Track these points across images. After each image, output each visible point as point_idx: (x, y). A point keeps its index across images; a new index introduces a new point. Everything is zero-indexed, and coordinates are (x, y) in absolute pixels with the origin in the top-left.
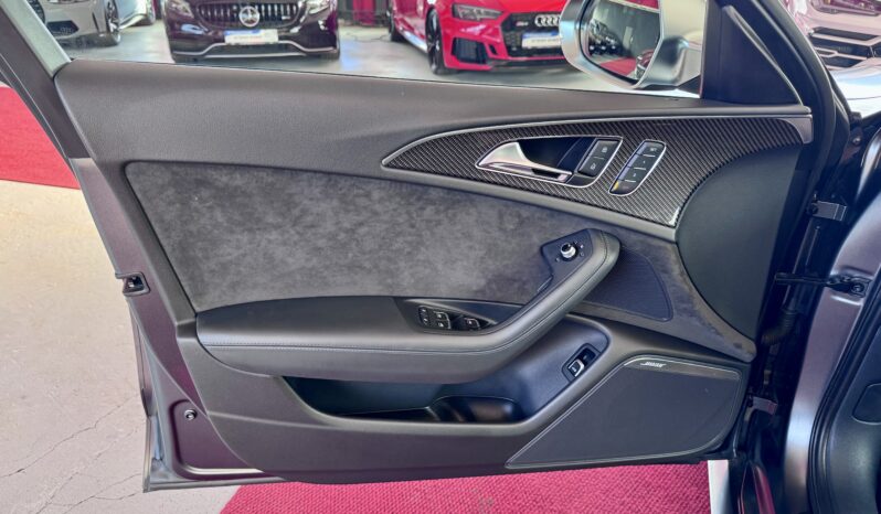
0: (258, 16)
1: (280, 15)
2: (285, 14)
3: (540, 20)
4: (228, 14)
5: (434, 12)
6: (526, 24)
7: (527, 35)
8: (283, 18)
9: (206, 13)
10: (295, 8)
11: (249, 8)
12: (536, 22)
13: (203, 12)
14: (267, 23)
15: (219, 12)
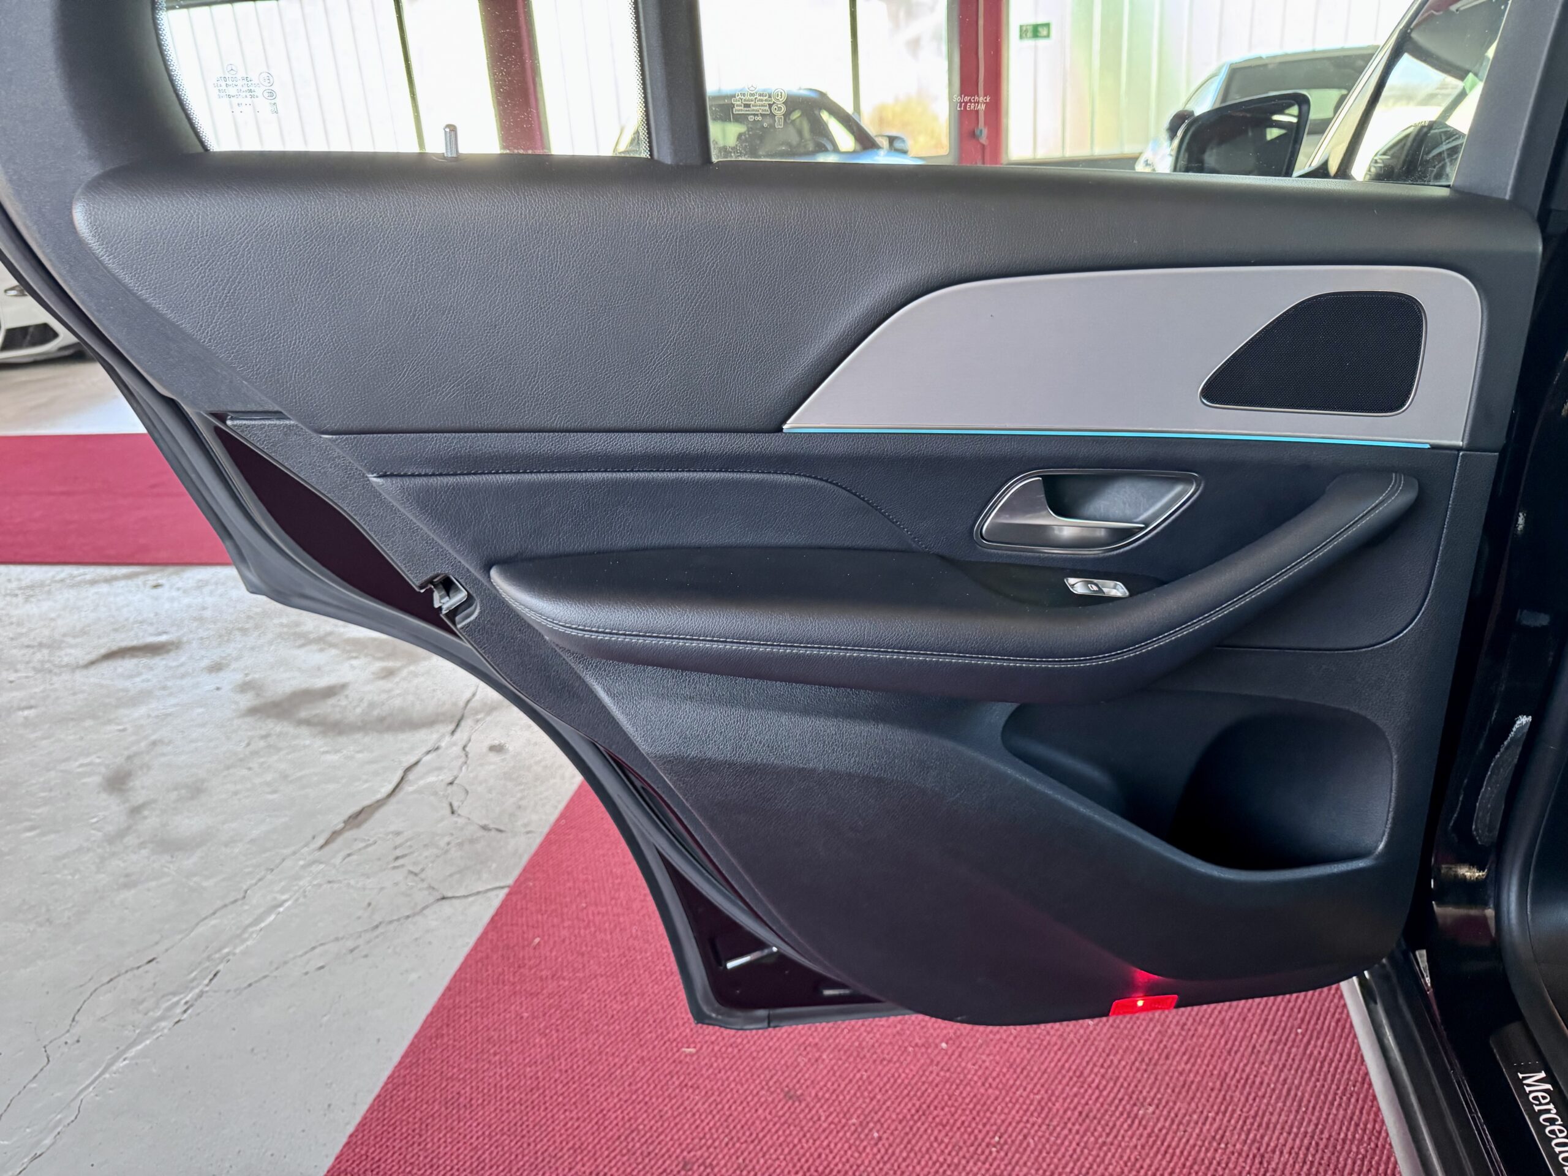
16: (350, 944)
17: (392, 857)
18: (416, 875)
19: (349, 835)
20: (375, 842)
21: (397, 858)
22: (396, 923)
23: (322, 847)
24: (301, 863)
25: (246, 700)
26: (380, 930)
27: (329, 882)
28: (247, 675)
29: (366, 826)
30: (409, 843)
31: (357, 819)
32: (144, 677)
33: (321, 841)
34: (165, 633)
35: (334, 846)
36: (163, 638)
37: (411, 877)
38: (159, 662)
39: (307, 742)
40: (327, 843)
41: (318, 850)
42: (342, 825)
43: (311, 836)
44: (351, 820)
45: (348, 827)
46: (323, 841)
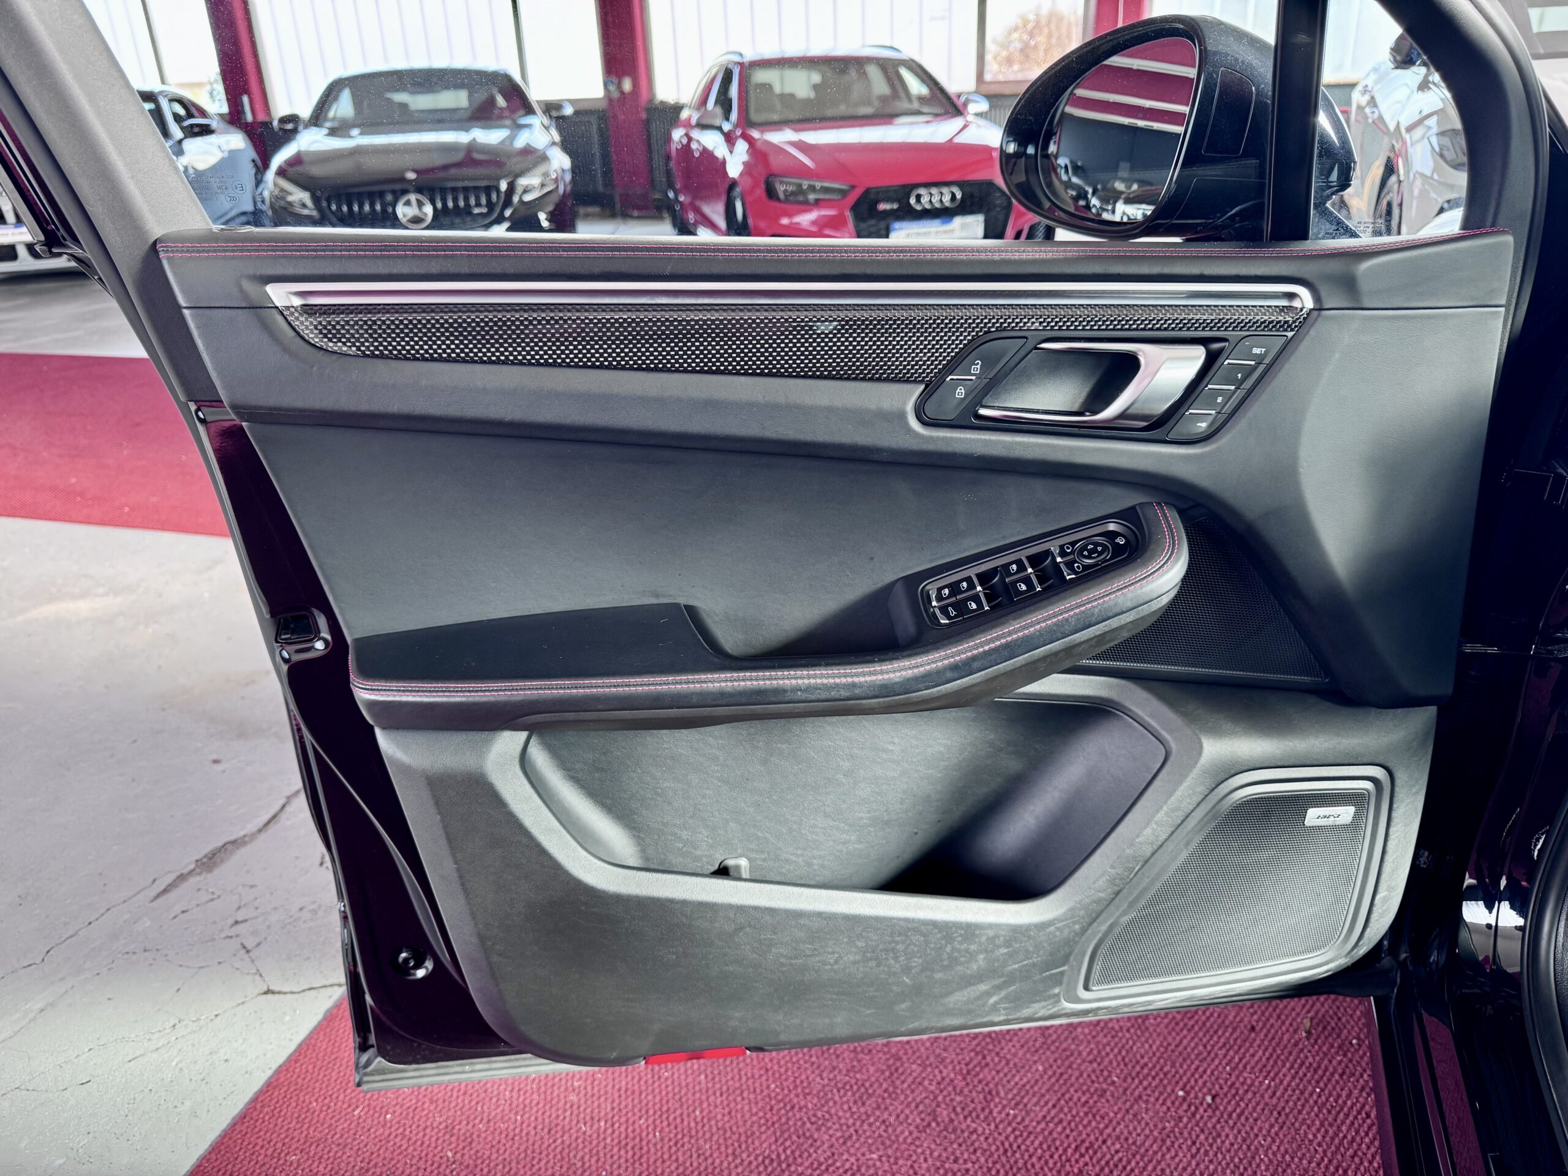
0: (428, 210)
1: (467, 205)
2: (478, 205)
3: (918, 197)
4: (378, 207)
5: (738, 190)
6: (895, 206)
7: (897, 225)
8: (476, 211)
9: (339, 208)
10: (494, 196)
11: (413, 197)
12: (912, 201)
13: (334, 207)
14: (446, 221)
15: (361, 206)
16: (132, 1050)
17: (231, 921)
18: (248, 952)
19: (193, 881)
20: (219, 897)
21: (237, 922)
22: (197, 1023)
23: (158, 896)
24: (126, 916)
26: (178, 1031)
27: (145, 951)
29: (216, 872)
30: (256, 903)
31: (210, 861)
33: (161, 886)
35: (172, 895)
37: (244, 951)
40: (165, 891)
41: (152, 901)
42: (192, 866)
43: (151, 880)
44: (205, 860)
45: (198, 870)
46: (162, 888)
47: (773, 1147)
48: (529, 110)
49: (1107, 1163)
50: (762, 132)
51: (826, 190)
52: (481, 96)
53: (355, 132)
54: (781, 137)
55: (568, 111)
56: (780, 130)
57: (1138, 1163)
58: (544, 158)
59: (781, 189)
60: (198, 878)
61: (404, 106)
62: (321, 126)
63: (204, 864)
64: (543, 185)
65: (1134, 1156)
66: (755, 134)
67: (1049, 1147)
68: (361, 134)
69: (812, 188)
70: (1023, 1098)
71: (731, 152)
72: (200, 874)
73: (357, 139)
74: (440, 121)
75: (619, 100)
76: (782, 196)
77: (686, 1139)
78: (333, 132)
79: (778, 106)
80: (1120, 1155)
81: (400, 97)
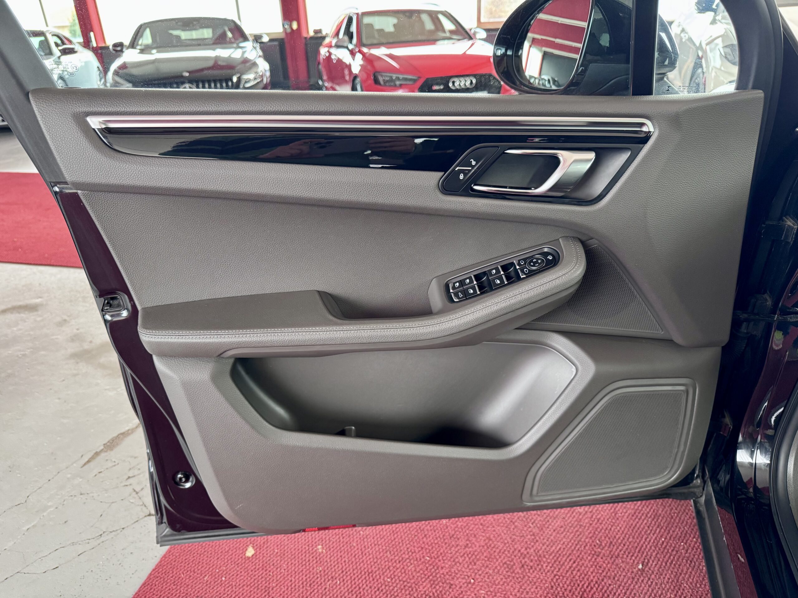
16: (80, 549)
17: (127, 477)
18: (137, 493)
19: (103, 455)
20: (118, 464)
21: (129, 477)
22: (114, 533)
23: (85, 464)
24: (69, 476)
25: (73, 348)
26: (103, 539)
27: (81, 494)
28: (78, 329)
29: (115, 450)
31: (111, 445)
32: (20, 327)
33: (86, 459)
34: (40, 297)
35: (92, 464)
36: (38, 301)
37: (135, 493)
38: (31, 318)
39: (99, 381)
40: (88, 462)
41: (82, 467)
42: (102, 447)
43: (80, 455)
44: (108, 444)
45: (105, 450)
46: (87, 460)
47: (430, 589)
48: (245, 38)
49: (606, 591)
50: (370, 49)
51: (406, 79)
52: (219, 32)
53: (154, 51)
54: (380, 52)
55: (265, 39)
56: (379, 48)
57: (621, 591)
58: (255, 64)
59: (381, 79)
60: (106, 454)
61: (178, 37)
62: (135, 48)
63: (108, 446)
64: (255, 79)
65: (619, 587)
66: (365, 50)
67: (574, 584)
68: (157, 52)
69: (398, 79)
70: (558, 558)
71: (354, 60)
72: (106, 452)
73: (155, 55)
74: (199, 45)
75: (290, 33)
76: (382, 82)
77: (383, 587)
78: (142, 51)
79: (376, 35)
80: (612, 587)
81: (175, 33)
